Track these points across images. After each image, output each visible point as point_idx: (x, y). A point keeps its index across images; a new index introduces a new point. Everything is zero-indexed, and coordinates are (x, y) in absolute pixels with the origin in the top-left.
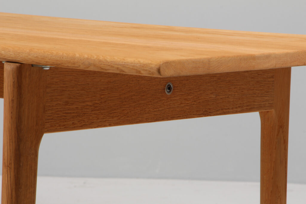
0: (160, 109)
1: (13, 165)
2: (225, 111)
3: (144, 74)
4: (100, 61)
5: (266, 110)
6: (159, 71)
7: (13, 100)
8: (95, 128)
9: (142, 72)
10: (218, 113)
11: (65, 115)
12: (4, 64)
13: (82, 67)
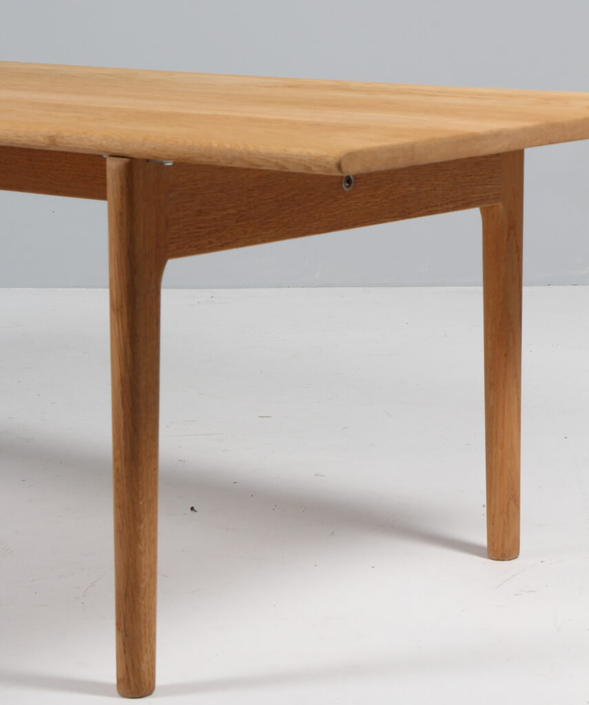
0: (336, 213)
1: (125, 308)
2: (431, 209)
3: (317, 171)
4: (249, 153)
5: (490, 203)
6: (339, 166)
7: (121, 214)
8: (242, 246)
9: (314, 168)
10: (421, 213)
11: (197, 230)
12: (105, 159)
13: (223, 163)
